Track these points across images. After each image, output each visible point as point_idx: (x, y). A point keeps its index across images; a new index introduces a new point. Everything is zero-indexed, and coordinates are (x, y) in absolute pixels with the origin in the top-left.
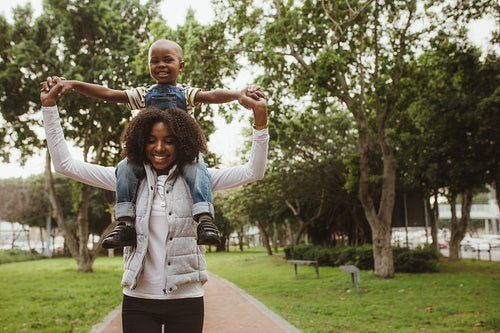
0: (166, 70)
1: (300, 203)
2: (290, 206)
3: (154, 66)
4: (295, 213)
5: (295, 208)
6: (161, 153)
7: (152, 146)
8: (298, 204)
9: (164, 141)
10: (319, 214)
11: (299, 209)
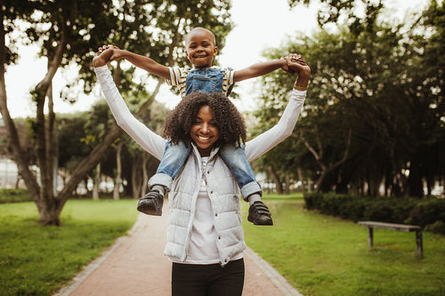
0: (204, 53)
1: (323, 145)
2: (311, 149)
3: (193, 51)
4: (317, 157)
5: (317, 151)
6: (206, 135)
7: (198, 127)
8: (320, 146)
9: (209, 124)
10: (344, 159)
11: (321, 153)
